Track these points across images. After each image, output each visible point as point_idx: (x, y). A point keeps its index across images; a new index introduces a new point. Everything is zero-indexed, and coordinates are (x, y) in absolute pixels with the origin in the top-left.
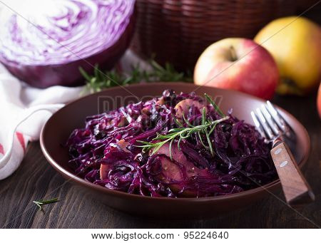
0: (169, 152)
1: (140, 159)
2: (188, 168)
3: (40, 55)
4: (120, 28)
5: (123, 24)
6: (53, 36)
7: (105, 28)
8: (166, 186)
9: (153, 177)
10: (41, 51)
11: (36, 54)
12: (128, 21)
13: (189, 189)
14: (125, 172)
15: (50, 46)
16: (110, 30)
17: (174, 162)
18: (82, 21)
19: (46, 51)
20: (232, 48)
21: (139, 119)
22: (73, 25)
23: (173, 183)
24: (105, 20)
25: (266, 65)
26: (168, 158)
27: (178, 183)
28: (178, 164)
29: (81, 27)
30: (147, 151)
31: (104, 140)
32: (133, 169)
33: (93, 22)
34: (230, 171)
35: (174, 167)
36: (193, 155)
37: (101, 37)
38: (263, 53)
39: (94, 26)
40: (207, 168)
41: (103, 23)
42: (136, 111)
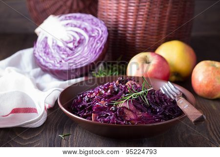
0: (127, 105)
1: (114, 109)
2: (137, 113)
3: (58, 63)
4: (99, 51)
5: (101, 48)
6: (65, 53)
7: (92, 50)
8: (128, 121)
9: (121, 117)
10: (58, 61)
11: (56, 63)
12: (103, 47)
13: (140, 123)
14: (106, 117)
15: (63, 59)
16: (94, 52)
17: (130, 110)
18: (80, 45)
19: (61, 62)
20: (146, 56)
21: (109, 91)
22: (76, 47)
23: (131, 120)
24: (92, 46)
25: (165, 64)
26: (127, 108)
27: (134, 120)
28: (132, 111)
29: (79, 49)
30: (116, 105)
31: (91, 103)
32: (110, 114)
33: (86, 46)
34: (158, 112)
35: (130, 113)
36: (139, 106)
37: (89, 56)
38: (162, 58)
39: (86, 48)
40: (146, 112)
41: (91, 47)
42: (106, 87)
